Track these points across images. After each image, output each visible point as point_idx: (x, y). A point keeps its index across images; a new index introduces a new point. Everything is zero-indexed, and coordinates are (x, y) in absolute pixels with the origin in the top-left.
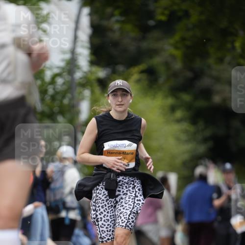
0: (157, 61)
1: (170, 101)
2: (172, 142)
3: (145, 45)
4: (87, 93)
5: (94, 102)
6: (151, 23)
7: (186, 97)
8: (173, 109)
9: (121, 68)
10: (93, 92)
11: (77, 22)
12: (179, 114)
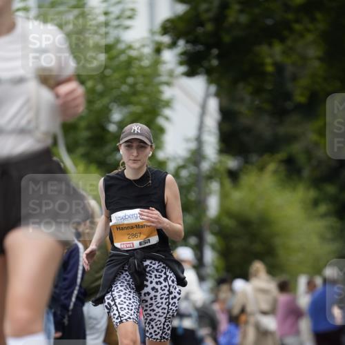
0: (296, 148)
1: (312, 194)
2: (315, 240)
3: (282, 130)
4: (215, 186)
5: (224, 196)
6: (289, 105)
7: (331, 189)
8: (316, 203)
9: (254, 158)
10: (222, 185)
11: (204, 107)
12: (323, 208)
